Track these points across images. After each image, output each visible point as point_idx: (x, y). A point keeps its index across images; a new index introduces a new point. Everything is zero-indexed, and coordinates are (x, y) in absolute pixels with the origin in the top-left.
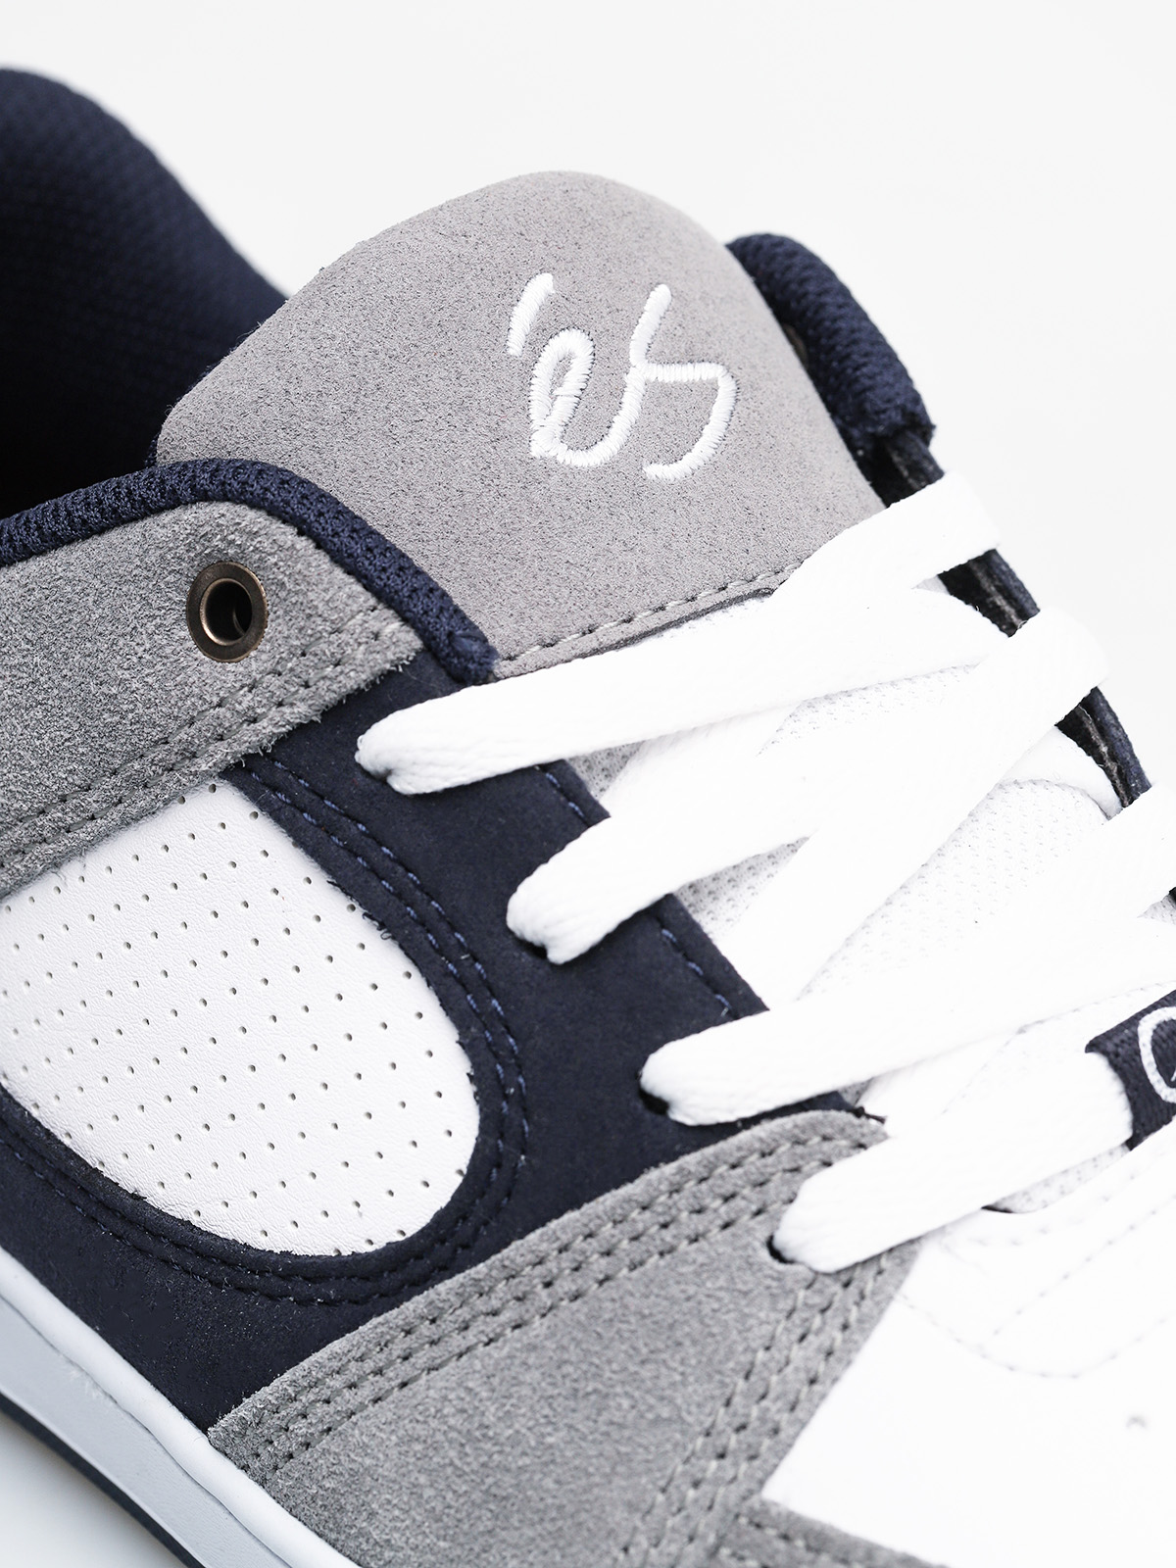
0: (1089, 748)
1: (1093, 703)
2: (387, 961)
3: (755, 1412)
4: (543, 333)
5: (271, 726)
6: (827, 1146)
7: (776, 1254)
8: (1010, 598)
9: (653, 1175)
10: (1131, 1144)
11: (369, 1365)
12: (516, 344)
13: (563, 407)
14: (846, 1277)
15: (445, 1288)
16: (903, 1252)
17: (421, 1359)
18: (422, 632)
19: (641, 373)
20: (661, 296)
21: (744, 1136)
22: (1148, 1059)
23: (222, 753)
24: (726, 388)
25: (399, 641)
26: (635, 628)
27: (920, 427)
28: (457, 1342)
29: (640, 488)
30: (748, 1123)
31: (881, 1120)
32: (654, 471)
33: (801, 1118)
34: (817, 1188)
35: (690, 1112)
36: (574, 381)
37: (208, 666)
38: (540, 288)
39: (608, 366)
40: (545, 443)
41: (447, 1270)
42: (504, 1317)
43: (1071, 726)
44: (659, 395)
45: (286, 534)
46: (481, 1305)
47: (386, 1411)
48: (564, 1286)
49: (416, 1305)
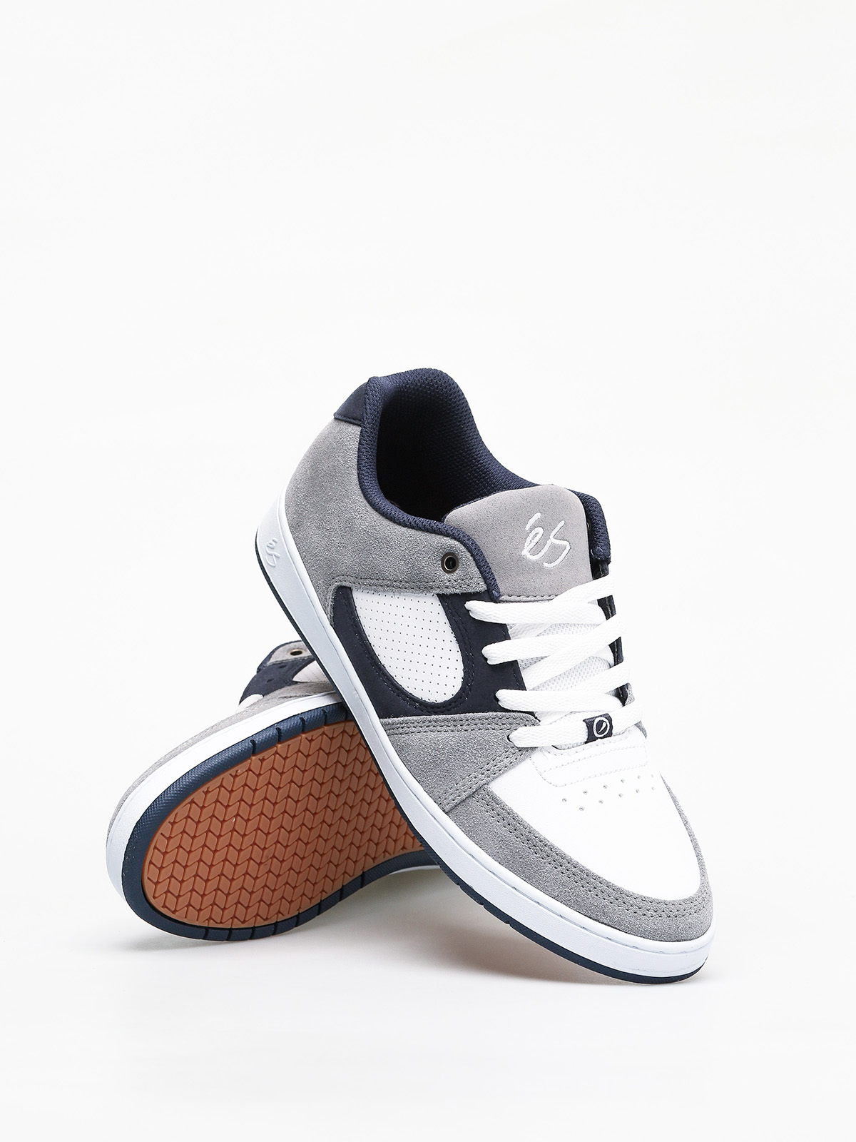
0: (613, 652)
1: (619, 641)
2: (455, 647)
3: (492, 768)
4: (534, 527)
5: (449, 591)
6: (527, 722)
7: (508, 739)
8: (611, 609)
9: (491, 713)
10: (586, 743)
11: (419, 725)
12: (528, 527)
13: (532, 545)
14: (520, 749)
15: (441, 717)
16: (533, 749)
17: (431, 728)
18: (488, 586)
19: (552, 540)
20: (562, 523)
21: (512, 714)
22: (595, 726)
23: (438, 591)
24: (568, 548)
25: (482, 587)
26: (529, 599)
27: (608, 561)
28: (439, 728)
29: (541, 569)
30: (513, 711)
31: (540, 721)
32: (546, 565)
33: (524, 715)
34: (521, 730)
35: (502, 704)
36: (536, 540)
37: (442, 572)
38: (538, 515)
39: (545, 538)
40: (525, 552)
41: (443, 713)
42: (450, 728)
43: (612, 646)
44: (554, 547)
45: (469, 555)
46: (447, 723)
47: (419, 736)
48: (465, 727)
49: (434, 717)
